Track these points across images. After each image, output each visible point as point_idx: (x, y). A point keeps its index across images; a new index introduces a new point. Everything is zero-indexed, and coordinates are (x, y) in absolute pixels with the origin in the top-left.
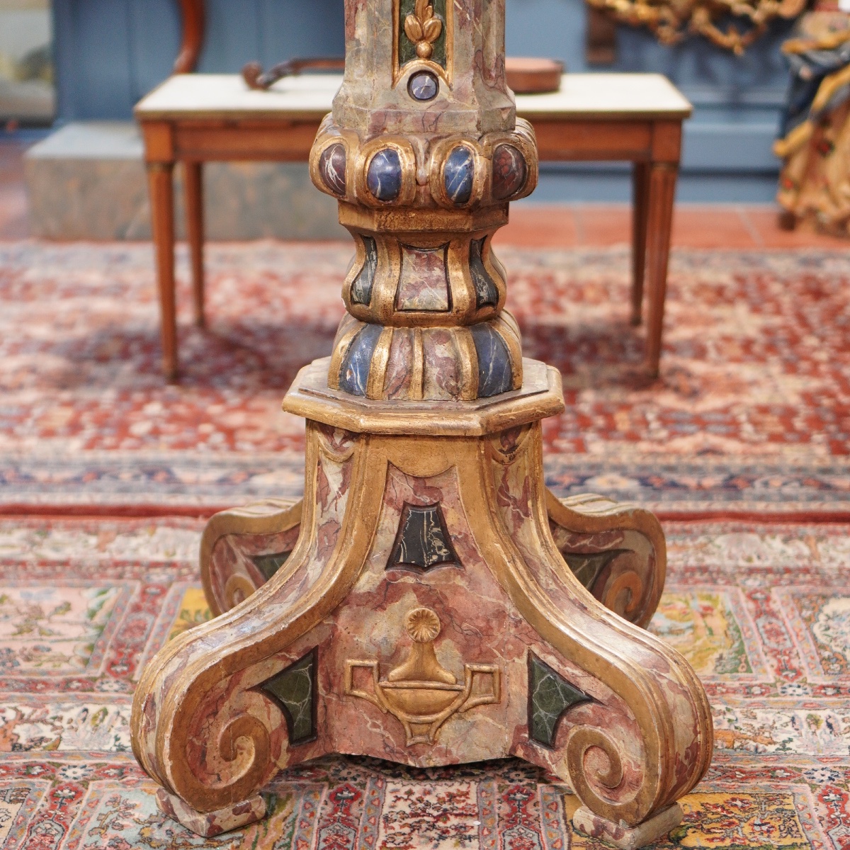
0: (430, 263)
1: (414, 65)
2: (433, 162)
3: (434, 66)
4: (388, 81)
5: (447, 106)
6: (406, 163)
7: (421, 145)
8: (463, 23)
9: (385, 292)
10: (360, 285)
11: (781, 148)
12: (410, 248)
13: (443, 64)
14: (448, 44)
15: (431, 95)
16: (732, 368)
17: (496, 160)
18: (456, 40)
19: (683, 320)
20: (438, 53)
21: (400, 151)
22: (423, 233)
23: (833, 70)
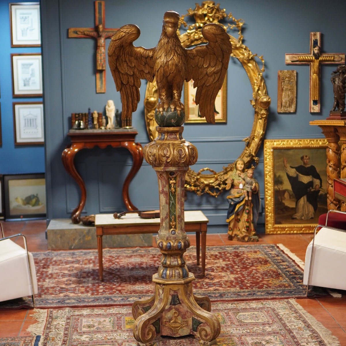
0: (175, 258)
1: (172, 229)
2: (176, 244)
3: (175, 229)
4: (168, 232)
5: (177, 235)
6: (172, 244)
7: (174, 241)
8: (179, 223)
9: (168, 263)
10: (164, 262)
11: (228, 221)
12: (172, 256)
13: (176, 229)
14: (177, 226)
15: (174, 234)
16: (220, 273)
17: (185, 243)
18: (178, 225)
19: (208, 263)
20: (175, 228)
21: (171, 242)
22: (174, 254)
23: (239, 202)
